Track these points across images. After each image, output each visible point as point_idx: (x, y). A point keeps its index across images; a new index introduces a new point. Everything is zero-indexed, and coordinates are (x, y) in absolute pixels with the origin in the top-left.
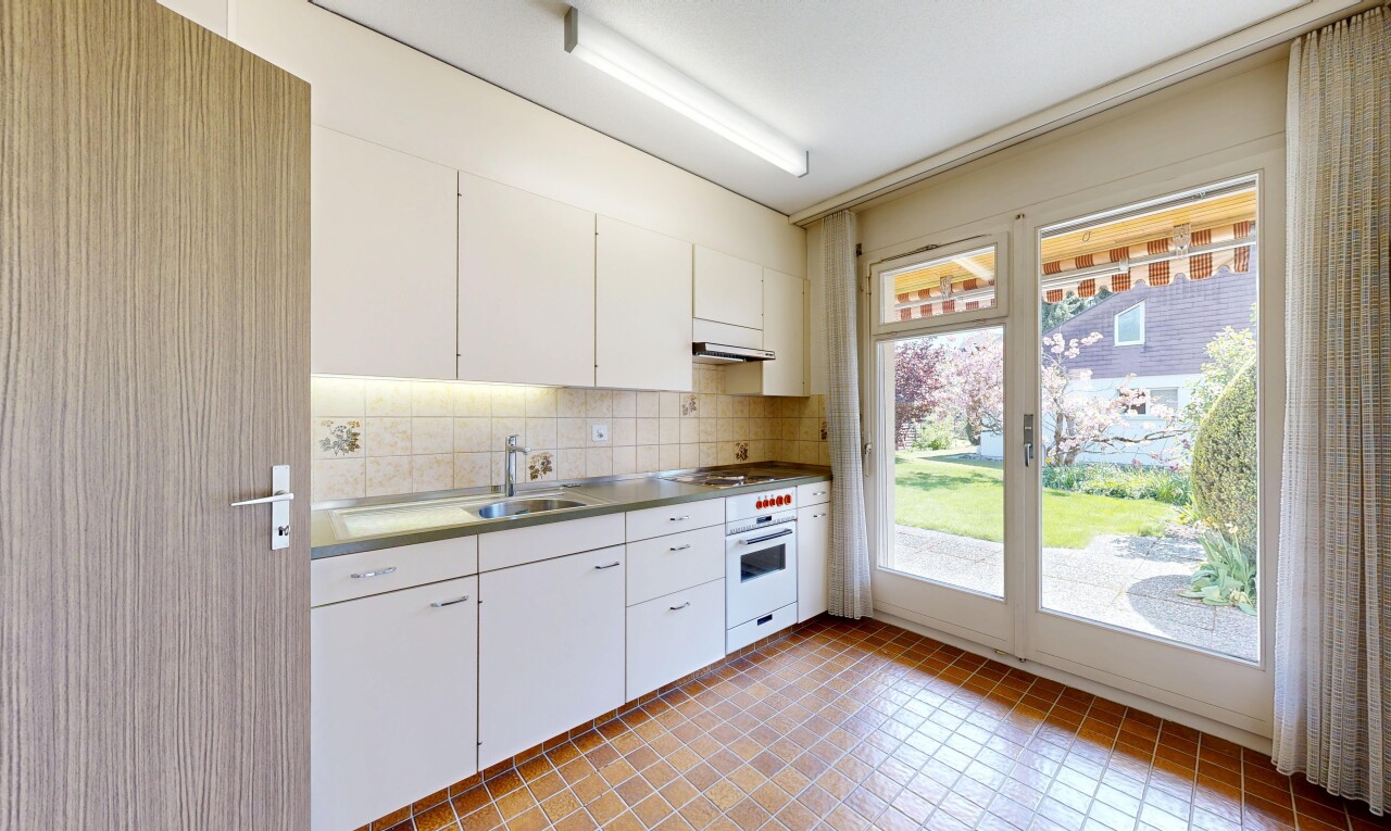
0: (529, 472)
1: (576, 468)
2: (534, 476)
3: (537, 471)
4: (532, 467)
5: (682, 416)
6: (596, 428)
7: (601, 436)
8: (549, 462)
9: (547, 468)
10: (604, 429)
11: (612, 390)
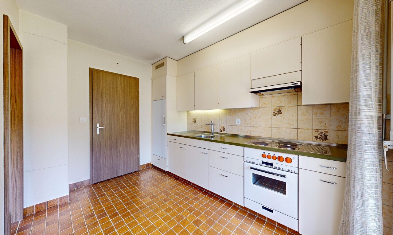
0: (220, 130)
1: (231, 131)
2: (221, 131)
3: (222, 130)
4: (221, 129)
5: (273, 116)
6: (237, 120)
7: (238, 122)
8: (224, 128)
9: (224, 130)
10: (239, 120)
11: (242, 109)
